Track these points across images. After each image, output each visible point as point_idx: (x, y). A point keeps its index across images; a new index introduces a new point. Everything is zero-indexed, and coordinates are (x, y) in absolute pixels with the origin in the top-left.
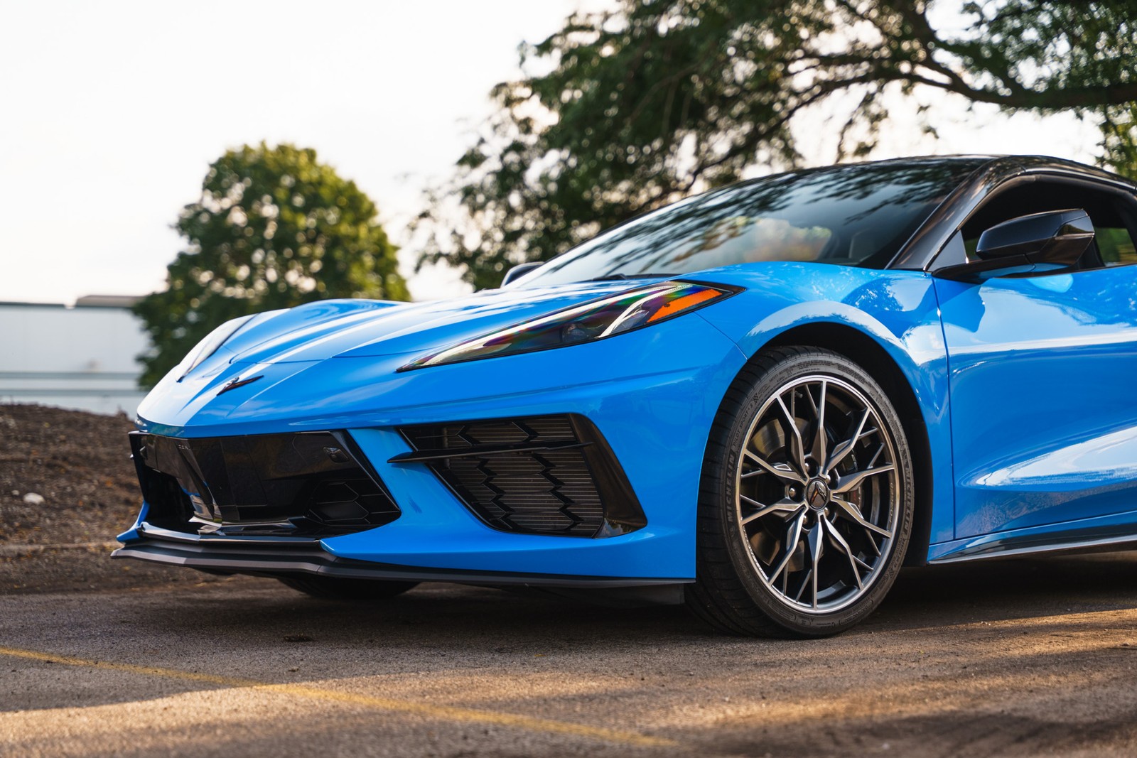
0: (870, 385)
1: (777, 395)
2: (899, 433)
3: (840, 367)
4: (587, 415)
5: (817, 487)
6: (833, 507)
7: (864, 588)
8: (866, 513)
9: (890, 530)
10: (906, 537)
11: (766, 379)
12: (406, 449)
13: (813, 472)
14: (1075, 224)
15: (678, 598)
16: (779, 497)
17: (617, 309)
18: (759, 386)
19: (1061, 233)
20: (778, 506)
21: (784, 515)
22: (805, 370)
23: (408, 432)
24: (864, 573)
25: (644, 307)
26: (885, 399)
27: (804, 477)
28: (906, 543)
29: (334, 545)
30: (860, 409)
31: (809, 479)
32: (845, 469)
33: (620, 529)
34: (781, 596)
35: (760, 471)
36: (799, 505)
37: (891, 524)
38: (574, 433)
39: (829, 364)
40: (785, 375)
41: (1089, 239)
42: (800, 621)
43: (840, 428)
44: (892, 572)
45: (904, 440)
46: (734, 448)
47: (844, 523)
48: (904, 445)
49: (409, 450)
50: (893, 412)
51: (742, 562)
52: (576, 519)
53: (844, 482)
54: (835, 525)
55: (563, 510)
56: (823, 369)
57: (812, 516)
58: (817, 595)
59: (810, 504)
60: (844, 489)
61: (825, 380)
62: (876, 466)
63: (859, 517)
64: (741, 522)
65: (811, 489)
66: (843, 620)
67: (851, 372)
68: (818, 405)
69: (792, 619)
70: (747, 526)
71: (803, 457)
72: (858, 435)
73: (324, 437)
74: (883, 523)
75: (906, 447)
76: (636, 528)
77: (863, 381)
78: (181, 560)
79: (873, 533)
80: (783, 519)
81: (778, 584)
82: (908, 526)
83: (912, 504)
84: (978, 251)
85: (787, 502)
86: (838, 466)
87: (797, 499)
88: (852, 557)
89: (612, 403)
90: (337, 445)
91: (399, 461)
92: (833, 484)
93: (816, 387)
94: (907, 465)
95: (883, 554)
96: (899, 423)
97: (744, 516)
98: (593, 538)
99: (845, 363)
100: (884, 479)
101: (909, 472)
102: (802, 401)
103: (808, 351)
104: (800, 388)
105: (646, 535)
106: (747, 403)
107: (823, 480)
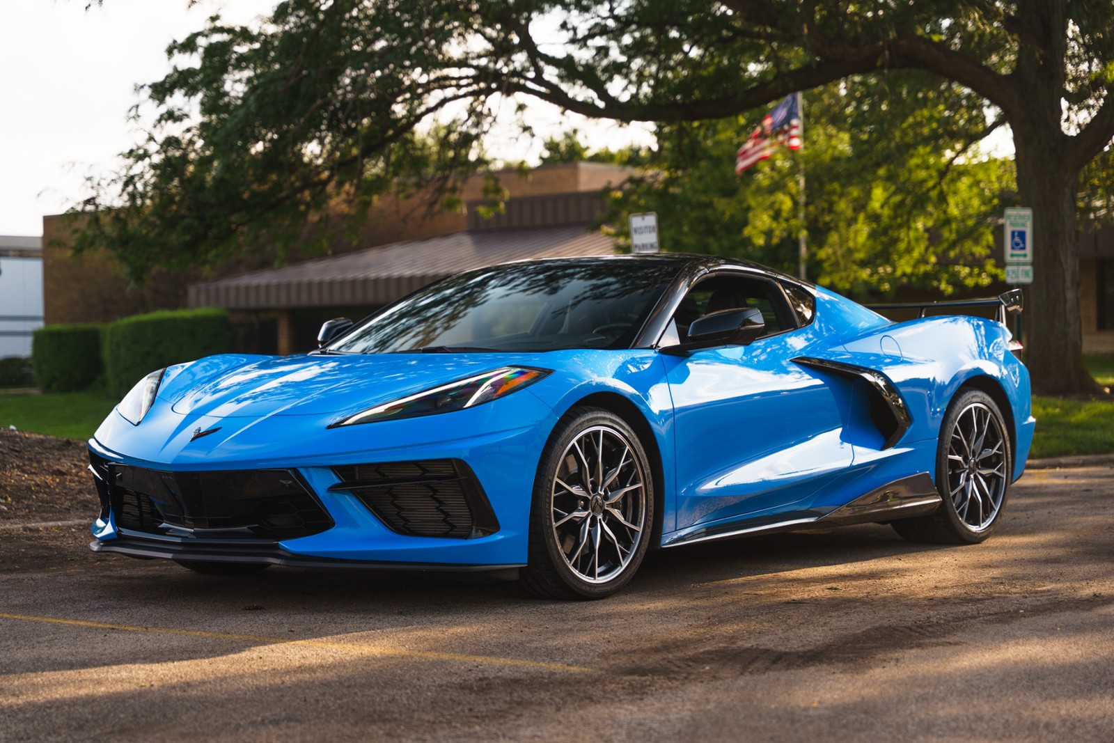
0: (628, 431)
1: (574, 441)
2: (645, 462)
3: (611, 421)
4: (462, 458)
5: (597, 500)
6: (606, 513)
7: (625, 565)
8: (624, 515)
9: (640, 527)
10: (649, 531)
11: (568, 431)
12: (337, 481)
13: (594, 490)
14: (754, 319)
15: (515, 576)
16: (575, 509)
17: (477, 385)
18: (564, 435)
19: (744, 325)
20: (576, 514)
21: (578, 520)
22: (590, 424)
23: (338, 469)
24: (624, 555)
25: (492, 385)
26: (637, 440)
27: (589, 494)
28: (649, 535)
29: (290, 545)
30: (622, 447)
31: (593, 495)
32: (613, 488)
33: (480, 533)
34: (576, 572)
35: (565, 491)
36: (587, 513)
37: (640, 523)
38: (454, 470)
39: (604, 419)
40: (579, 427)
41: (761, 328)
42: (588, 589)
43: (611, 461)
44: (641, 554)
45: (648, 467)
46: (550, 478)
47: (613, 523)
48: (648, 471)
49: (340, 482)
50: (642, 448)
51: (555, 552)
52: (453, 527)
53: (612, 496)
54: (607, 524)
55: (445, 521)
56: (601, 422)
57: (594, 520)
58: (598, 570)
59: (593, 511)
60: (613, 501)
61: (602, 429)
62: (631, 485)
63: (621, 519)
64: (555, 525)
65: (594, 501)
66: (613, 587)
67: (617, 423)
68: (598, 446)
69: (584, 588)
70: (557, 528)
71: (589, 480)
72: (621, 464)
73: (281, 473)
74: (635, 522)
75: (649, 471)
76: (491, 533)
77: (624, 428)
78: (169, 556)
79: (629, 528)
80: (577, 522)
81: (575, 566)
82: (650, 523)
83: (652, 509)
84: (689, 335)
85: (580, 511)
86: (609, 486)
87: (585, 508)
88: (617, 545)
89: (475, 451)
90: (290, 478)
91: (333, 489)
92: (606, 498)
93: (596, 434)
94: (649, 483)
95: (636, 542)
96: (645, 456)
97: (556, 522)
98: (466, 539)
99: (614, 418)
100: (636, 492)
101: (650, 487)
102: (589, 443)
103: (592, 411)
104: (587, 436)
105: (498, 537)
106: (557, 447)
107: (600, 495)
